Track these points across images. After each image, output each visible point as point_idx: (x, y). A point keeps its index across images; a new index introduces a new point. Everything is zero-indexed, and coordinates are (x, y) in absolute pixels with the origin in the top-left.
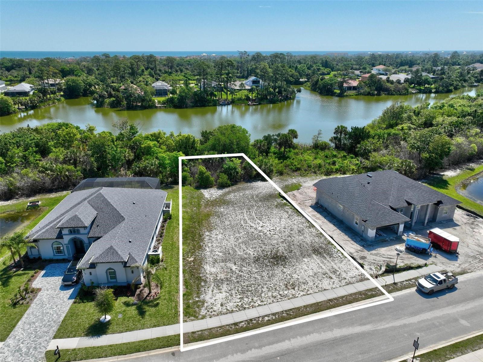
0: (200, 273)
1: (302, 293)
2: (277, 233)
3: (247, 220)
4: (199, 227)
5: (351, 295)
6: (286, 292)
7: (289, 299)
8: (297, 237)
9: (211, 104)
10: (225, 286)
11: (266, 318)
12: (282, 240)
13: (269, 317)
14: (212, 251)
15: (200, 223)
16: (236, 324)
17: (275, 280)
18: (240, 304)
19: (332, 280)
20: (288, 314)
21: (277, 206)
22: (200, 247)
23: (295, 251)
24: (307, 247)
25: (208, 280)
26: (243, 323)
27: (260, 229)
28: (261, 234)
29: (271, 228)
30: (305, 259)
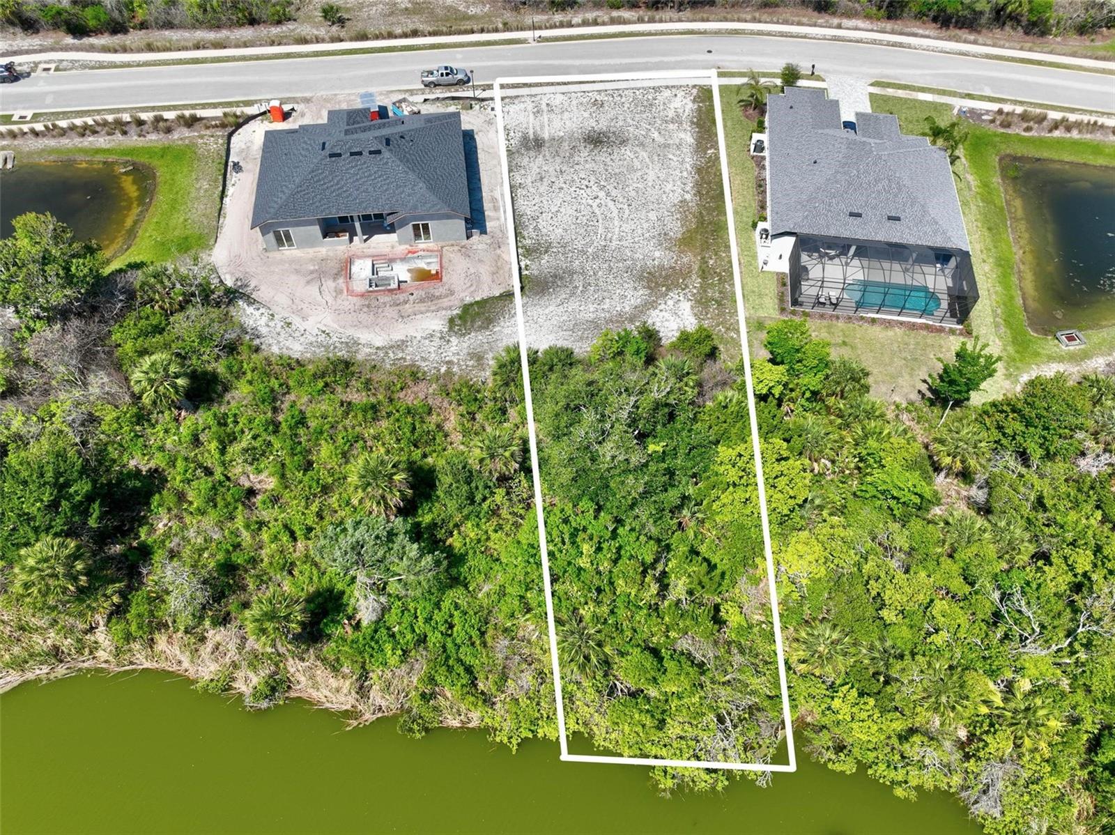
3: (617, 218)
4: (701, 213)
6: (606, 98)
7: (606, 91)
10: (670, 116)
12: (577, 167)
14: (682, 162)
22: (699, 171)
28: (602, 183)
29: (582, 191)
30: (562, 134)
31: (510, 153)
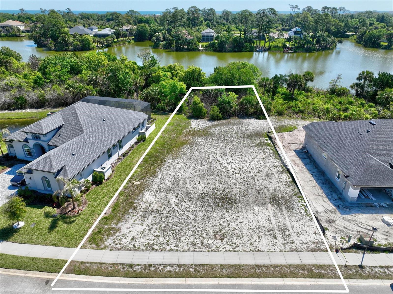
0: (135, 199)
1: (228, 248)
2: (240, 173)
3: (218, 154)
4: (167, 153)
5: (289, 266)
6: (210, 242)
7: (208, 251)
8: (261, 181)
9: (248, 50)
10: (151, 218)
11: (168, 268)
12: (242, 181)
13: (172, 267)
14: (161, 179)
15: (170, 150)
16: (131, 266)
17: (207, 225)
18: (151, 243)
19: (275, 241)
20: (196, 270)
21: (257, 145)
22: (154, 173)
23: (250, 196)
24: (267, 194)
25: (139, 208)
26: (139, 267)
27: (226, 165)
28: (224, 170)
29: (238, 167)
30: (256, 208)
31: (299, 195)
